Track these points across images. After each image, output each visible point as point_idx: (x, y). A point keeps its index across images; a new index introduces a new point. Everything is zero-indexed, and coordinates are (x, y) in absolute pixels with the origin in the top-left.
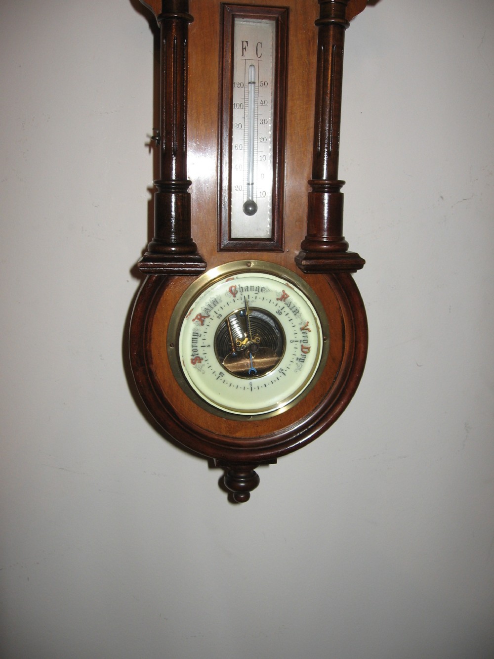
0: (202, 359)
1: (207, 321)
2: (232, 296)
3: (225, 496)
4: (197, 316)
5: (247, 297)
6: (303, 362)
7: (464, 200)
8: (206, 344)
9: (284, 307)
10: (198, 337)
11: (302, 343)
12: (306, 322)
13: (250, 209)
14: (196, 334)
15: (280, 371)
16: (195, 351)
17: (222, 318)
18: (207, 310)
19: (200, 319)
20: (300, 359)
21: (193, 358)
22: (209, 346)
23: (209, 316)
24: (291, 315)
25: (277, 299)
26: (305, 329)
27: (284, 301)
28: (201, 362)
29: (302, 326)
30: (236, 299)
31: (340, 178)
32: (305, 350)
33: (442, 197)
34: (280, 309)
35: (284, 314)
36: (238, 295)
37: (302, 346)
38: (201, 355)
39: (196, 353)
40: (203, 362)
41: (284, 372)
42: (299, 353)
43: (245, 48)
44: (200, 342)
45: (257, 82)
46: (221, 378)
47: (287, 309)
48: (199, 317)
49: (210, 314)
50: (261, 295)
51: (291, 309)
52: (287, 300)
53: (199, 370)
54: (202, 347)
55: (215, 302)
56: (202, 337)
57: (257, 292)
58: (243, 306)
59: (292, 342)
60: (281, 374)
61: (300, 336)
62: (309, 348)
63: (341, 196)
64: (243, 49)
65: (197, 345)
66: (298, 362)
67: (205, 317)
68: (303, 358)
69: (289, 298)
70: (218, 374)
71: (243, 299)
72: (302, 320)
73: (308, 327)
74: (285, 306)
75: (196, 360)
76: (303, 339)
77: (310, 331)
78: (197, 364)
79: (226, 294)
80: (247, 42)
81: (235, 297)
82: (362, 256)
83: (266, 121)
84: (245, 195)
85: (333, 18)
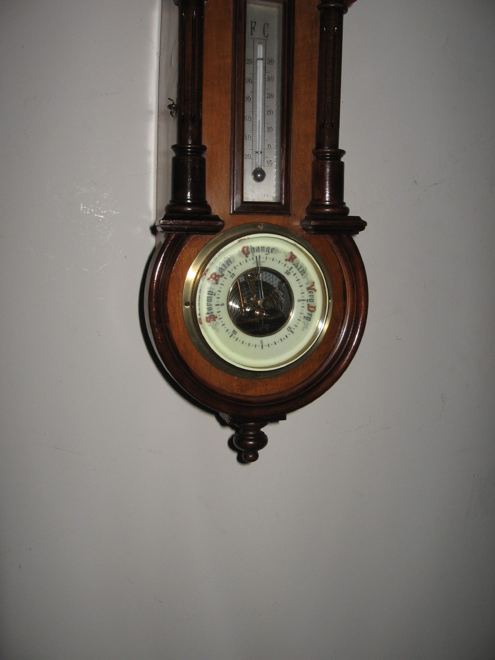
0: (217, 317)
1: (221, 280)
2: (244, 256)
3: (234, 455)
4: (212, 275)
5: (258, 257)
6: (310, 320)
7: (435, 184)
8: (220, 303)
9: (292, 268)
10: (213, 296)
11: (309, 302)
12: (312, 282)
13: (259, 175)
14: (211, 293)
15: (289, 329)
16: (210, 309)
17: (235, 277)
18: (221, 270)
19: (214, 279)
20: (307, 317)
21: (207, 316)
22: (222, 305)
23: (223, 275)
24: (299, 275)
25: (286, 260)
26: (311, 289)
27: (292, 262)
28: (215, 320)
29: (309, 286)
30: (248, 259)
31: (340, 148)
32: (311, 309)
33: (416, 182)
34: (288, 269)
35: (292, 274)
36: (250, 256)
37: (308, 305)
38: (215, 313)
39: (211, 311)
40: (217, 320)
41: (292, 330)
42: (306, 312)
43: (254, 28)
44: (215, 301)
45: (264, 59)
46: (234, 335)
47: (295, 270)
48: (214, 276)
49: (224, 273)
50: (271, 256)
51: (298, 270)
52: (295, 261)
53: (214, 328)
54: (216, 305)
55: (229, 262)
56: (217, 296)
57: (267, 253)
58: (255, 266)
59: (299, 301)
60: (290, 332)
61: (307, 296)
62: (315, 307)
63: (342, 165)
64: (252, 28)
65: (211, 303)
66: (305, 320)
67: (219, 276)
68: (310, 317)
69: (296, 259)
70: (231, 331)
71: (255, 259)
72: (308, 280)
73: (313, 287)
74: (293, 266)
75: (212, 318)
76: (309, 298)
77: (316, 291)
78: (212, 322)
79: (239, 254)
80: (255, 22)
81: (247, 257)
82: (363, 218)
83: (272, 95)
84: (253, 163)
85: (332, 2)
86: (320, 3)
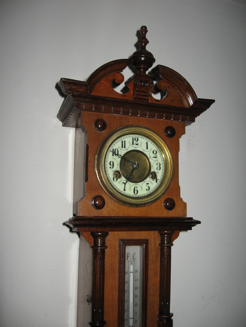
7: (212, 297)
31: (171, 312)
33: (203, 297)
43: (128, 256)
45: (133, 271)
63: (172, 321)
80: (129, 253)
83: (137, 288)
84: (128, 323)
85: (166, 244)
86: (160, 242)
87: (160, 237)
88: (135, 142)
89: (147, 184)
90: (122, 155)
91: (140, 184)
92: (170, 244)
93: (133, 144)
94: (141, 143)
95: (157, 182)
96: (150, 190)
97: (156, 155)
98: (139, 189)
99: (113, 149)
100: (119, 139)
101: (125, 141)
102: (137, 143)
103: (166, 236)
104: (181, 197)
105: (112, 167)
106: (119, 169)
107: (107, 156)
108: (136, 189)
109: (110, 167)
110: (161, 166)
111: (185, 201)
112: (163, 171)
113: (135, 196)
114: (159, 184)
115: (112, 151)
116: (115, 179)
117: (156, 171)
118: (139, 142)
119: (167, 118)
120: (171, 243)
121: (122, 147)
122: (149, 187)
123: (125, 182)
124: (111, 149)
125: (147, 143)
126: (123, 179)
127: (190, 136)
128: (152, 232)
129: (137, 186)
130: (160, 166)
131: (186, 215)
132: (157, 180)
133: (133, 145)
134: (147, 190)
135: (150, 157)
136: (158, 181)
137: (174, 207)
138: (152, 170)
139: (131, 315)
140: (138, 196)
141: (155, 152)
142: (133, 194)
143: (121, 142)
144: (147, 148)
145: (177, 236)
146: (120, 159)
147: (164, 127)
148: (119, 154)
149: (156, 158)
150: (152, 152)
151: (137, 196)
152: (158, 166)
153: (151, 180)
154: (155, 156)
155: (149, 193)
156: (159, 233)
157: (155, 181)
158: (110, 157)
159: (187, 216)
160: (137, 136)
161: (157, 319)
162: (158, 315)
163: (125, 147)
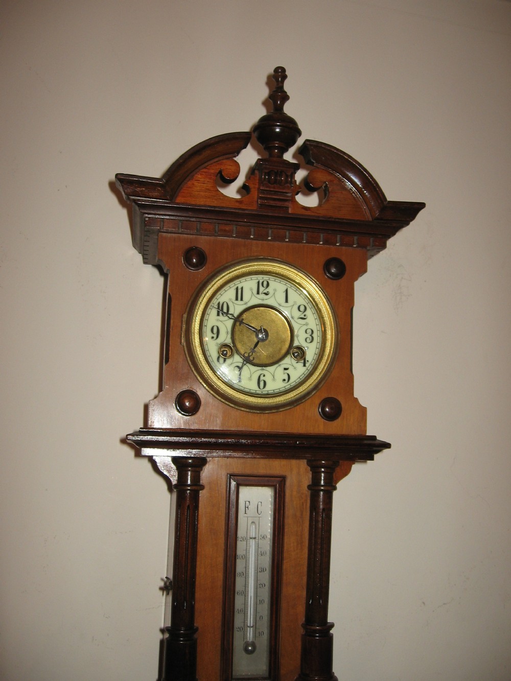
7: (444, 604)
13: (250, 648)
31: (329, 621)
33: (424, 603)
43: (248, 508)
45: (257, 537)
63: (331, 637)
64: (246, 508)
80: (249, 502)
83: (264, 569)
84: (245, 636)
85: (322, 486)
86: (311, 483)
87: (311, 472)
88: (261, 289)
89: (286, 369)
90: (236, 315)
91: (271, 369)
92: (331, 487)
93: (258, 293)
94: (275, 290)
95: (304, 365)
96: (292, 380)
97: (305, 313)
98: (268, 378)
99: (219, 303)
100: (231, 284)
101: (242, 288)
102: (265, 291)
103: (323, 470)
104: (355, 396)
105: (215, 336)
106: (229, 341)
107: (206, 317)
108: (262, 378)
109: (213, 338)
110: (315, 335)
111: (363, 402)
112: (319, 346)
113: (260, 392)
114: (309, 369)
115: (217, 307)
116: (221, 360)
117: (304, 344)
118: (270, 289)
119: (326, 242)
120: (334, 485)
121: (237, 299)
122: (288, 375)
123: (240, 365)
124: (215, 302)
125: (287, 291)
126: (237, 359)
127: (402, 278)
128: (294, 462)
129: (264, 372)
130: (313, 335)
131: (366, 431)
132: (306, 362)
133: (258, 296)
134: (284, 380)
135: (292, 318)
136: (307, 365)
137: (340, 415)
138: (296, 344)
139: (250, 621)
140: (267, 392)
141: (302, 308)
142: (257, 389)
143: (235, 291)
144: (287, 301)
145: (346, 472)
146: (232, 321)
147: (323, 260)
148: (230, 312)
149: (305, 319)
150: (296, 307)
151: (263, 392)
152: (308, 336)
153: (294, 362)
154: (302, 316)
155: (289, 386)
156: (308, 464)
157: (302, 364)
158: (213, 319)
159: (368, 434)
160: (266, 277)
161: (302, 631)
162: (303, 624)
163: (242, 299)
